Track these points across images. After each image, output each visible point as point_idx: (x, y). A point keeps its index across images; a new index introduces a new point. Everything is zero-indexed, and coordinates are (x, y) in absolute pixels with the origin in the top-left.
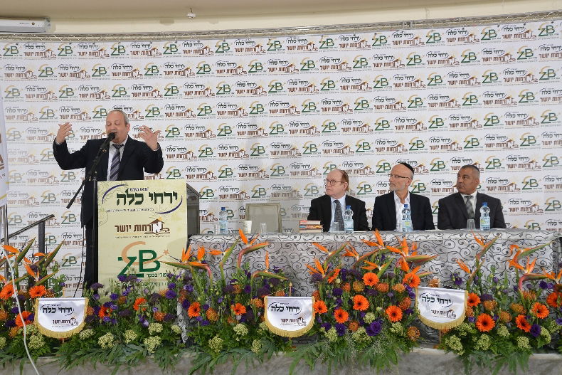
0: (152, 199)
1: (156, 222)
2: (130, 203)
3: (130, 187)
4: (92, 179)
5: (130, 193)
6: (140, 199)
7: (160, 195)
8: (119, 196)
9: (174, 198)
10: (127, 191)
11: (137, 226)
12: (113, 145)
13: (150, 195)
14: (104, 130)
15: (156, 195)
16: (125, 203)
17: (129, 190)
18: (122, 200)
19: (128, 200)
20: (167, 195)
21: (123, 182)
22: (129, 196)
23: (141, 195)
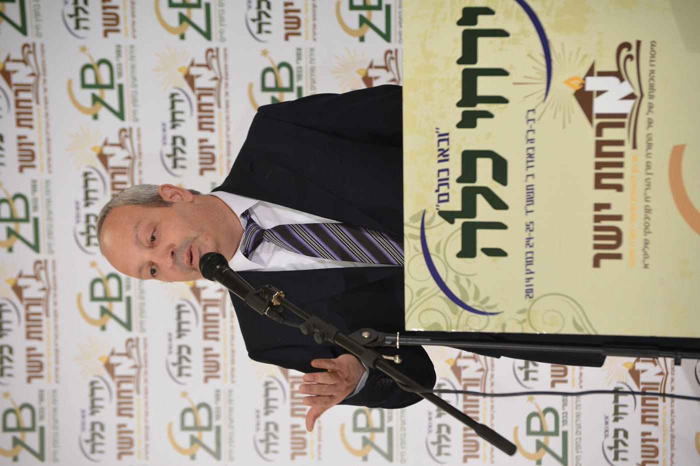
0: (488, 115)
1: (585, 98)
2: (498, 204)
3: (430, 203)
4: (392, 351)
5: (455, 204)
6: (484, 167)
7: (469, 80)
8: (468, 250)
9: (483, 22)
10: (449, 217)
11: (598, 177)
12: (247, 254)
13: (468, 121)
14: (181, 289)
15: (469, 95)
16: (500, 226)
17: (444, 207)
18: (484, 238)
19: (484, 211)
20: (469, 53)
21: (410, 229)
22: (469, 208)
23: (469, 159)
